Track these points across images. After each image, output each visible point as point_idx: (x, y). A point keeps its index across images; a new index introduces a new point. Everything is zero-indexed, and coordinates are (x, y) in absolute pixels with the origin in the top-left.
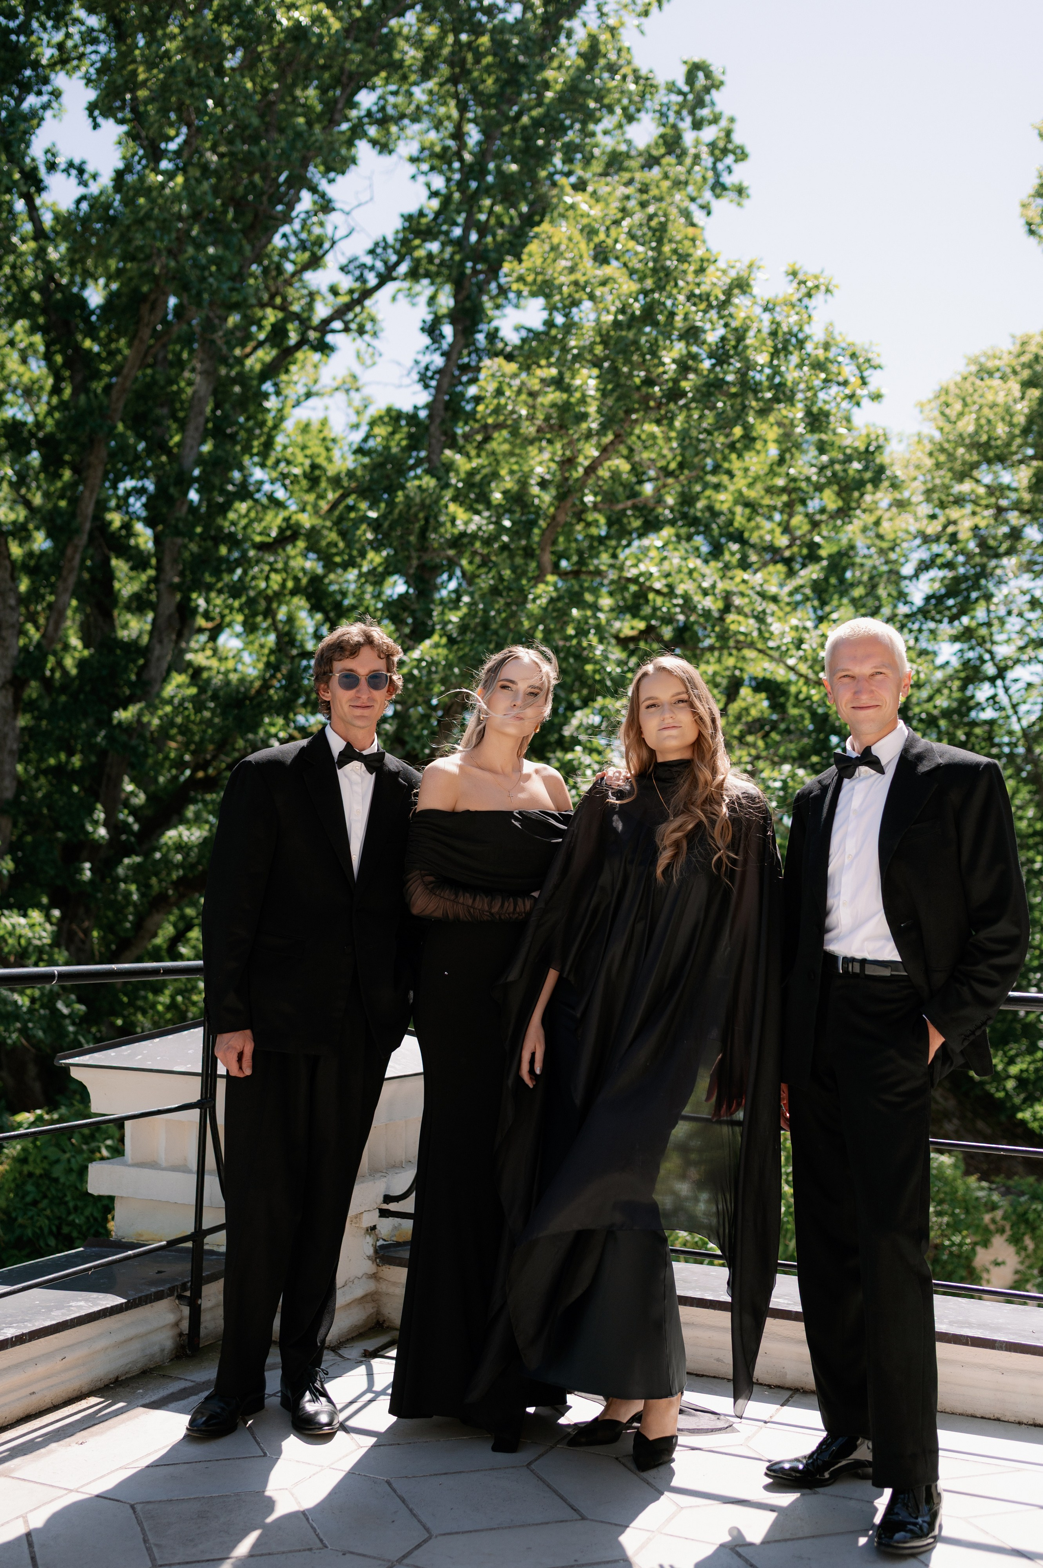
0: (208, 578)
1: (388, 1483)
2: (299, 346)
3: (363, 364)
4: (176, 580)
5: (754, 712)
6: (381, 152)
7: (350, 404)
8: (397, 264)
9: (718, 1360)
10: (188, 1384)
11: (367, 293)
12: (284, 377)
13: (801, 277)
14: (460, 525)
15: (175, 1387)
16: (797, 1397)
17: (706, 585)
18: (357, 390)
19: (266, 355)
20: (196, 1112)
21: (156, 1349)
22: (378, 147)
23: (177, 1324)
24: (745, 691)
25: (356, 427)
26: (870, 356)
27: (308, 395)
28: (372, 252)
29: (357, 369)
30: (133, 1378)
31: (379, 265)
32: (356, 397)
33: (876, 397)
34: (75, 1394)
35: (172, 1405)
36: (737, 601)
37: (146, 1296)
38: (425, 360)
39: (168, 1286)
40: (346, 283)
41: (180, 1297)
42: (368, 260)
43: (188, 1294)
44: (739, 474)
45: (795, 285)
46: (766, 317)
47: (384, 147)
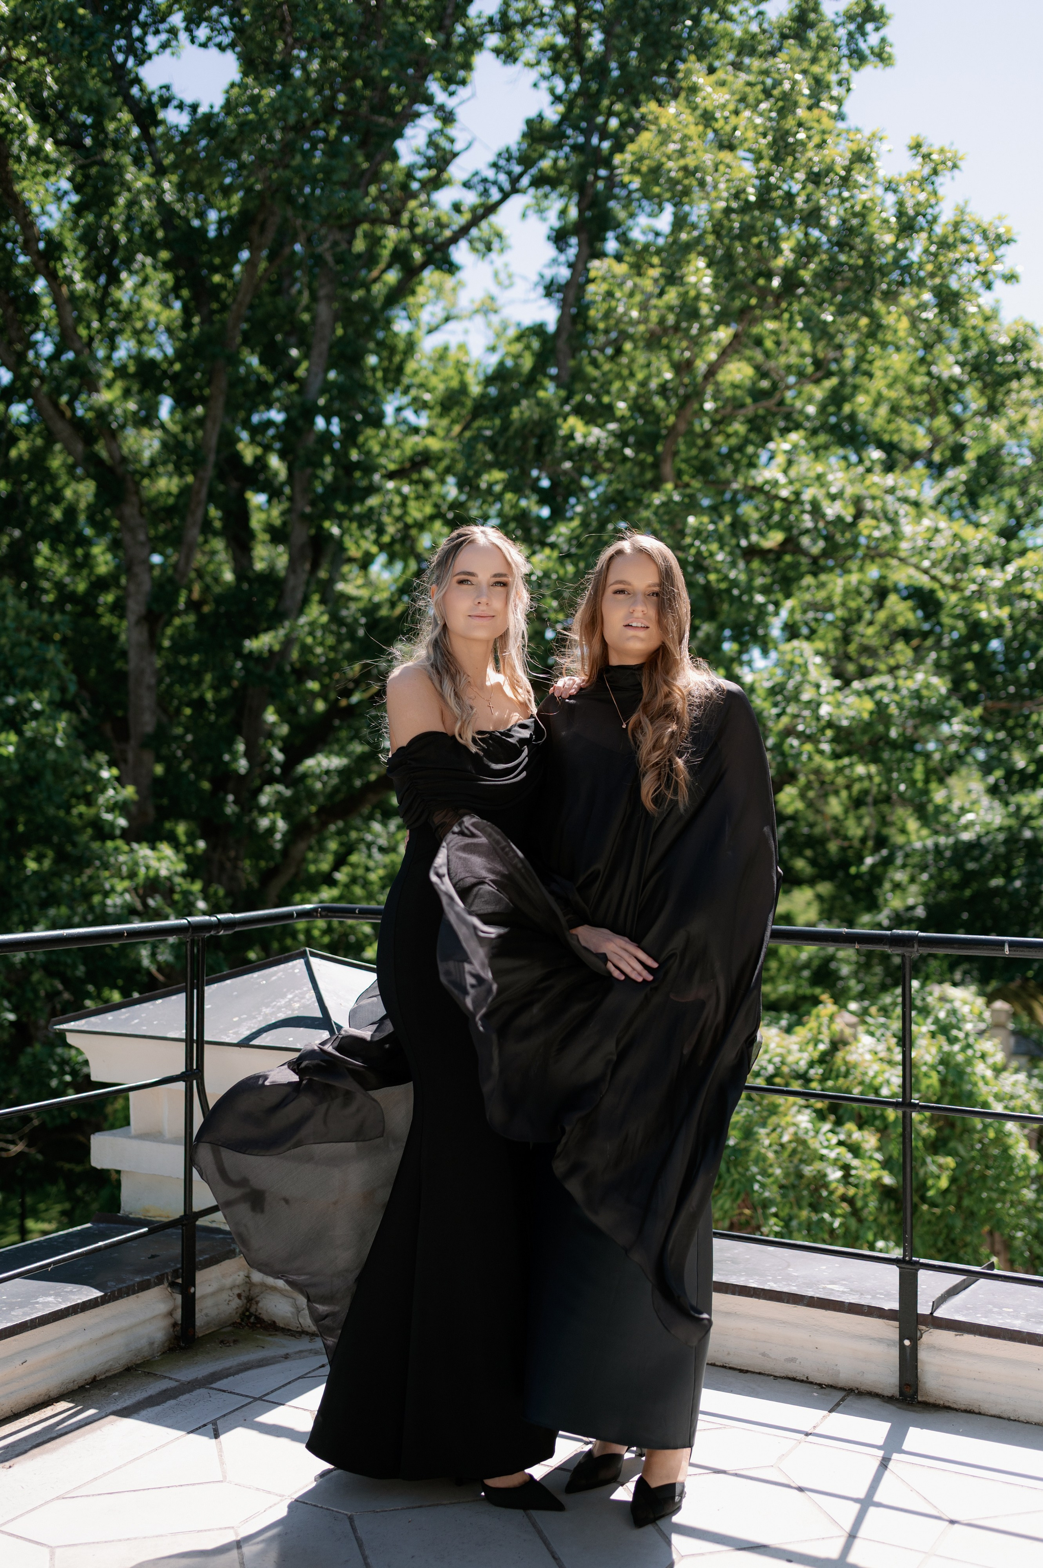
0: (340, 508)
1: (351, 1519)
2: (423, 266)
3: (499, 283)
4: (308, 510)
5: (901, 621)
6: (505, 62)
7: (489, 325)
8: (521, 175)
9: (764, 1354)
10: (173, 1384)
11: (491, 209)
12: (411, 300)
13: (924, 150)
14: (579, 439)
15: (155, 1387)
16: (850, 1400)
17: (833, 490)
18: (496, 312)
19: (392, 277)
20: (181, 1086)
21: (144, 1342)
22: (503, 57)
23: (170, 1314)
24: (892, 599)
25: (493, 349)
26: (1001, 230)
27: (447, 319)
28: (495, 165)
29: (495, 290)
30: (115, 1376)
31: (503, 178)
32: (495, 319)
33: (1010, 278)
34: (41, 1400)
35: (144, 1413)
36: (869, 505)
37: (128, 1288)
38: (549, 273)
39: (157, 1273)
40: (470, 198)
41: (172, 1285)
42: (490, 174)
43: (180, 1281)
44: (878, 374)
45: (919, 159)
46: (890, 199)
47: (508, 55)
